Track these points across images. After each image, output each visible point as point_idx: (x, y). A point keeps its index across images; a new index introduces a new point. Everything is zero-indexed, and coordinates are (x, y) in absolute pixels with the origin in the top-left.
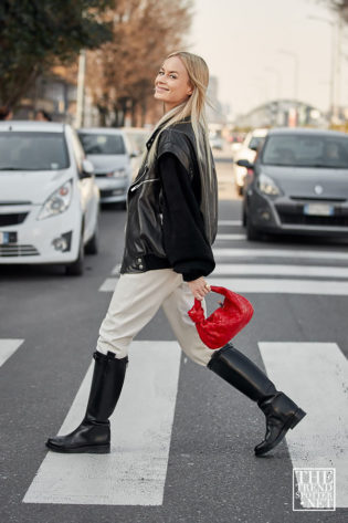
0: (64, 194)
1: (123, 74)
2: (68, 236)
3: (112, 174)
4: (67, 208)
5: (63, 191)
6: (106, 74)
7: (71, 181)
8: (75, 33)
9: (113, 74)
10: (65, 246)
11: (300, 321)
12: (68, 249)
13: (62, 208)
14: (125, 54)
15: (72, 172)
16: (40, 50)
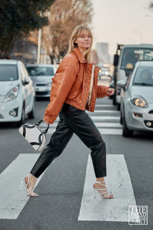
0: (14, 91)
1: (61, 41)
2: (16, 110)
3: (48, 84)
4: (16, 97)
5: (14, 90)
6: (53, 41)
7: (19, 85)
8: (31, 22)
9: (56, 41)
10: (15, 114)
11: (111, 146)
12: (17, 115)
13: (14, 97)
14: (62, 32)
15: (19, 82)
16: (15, 29)
